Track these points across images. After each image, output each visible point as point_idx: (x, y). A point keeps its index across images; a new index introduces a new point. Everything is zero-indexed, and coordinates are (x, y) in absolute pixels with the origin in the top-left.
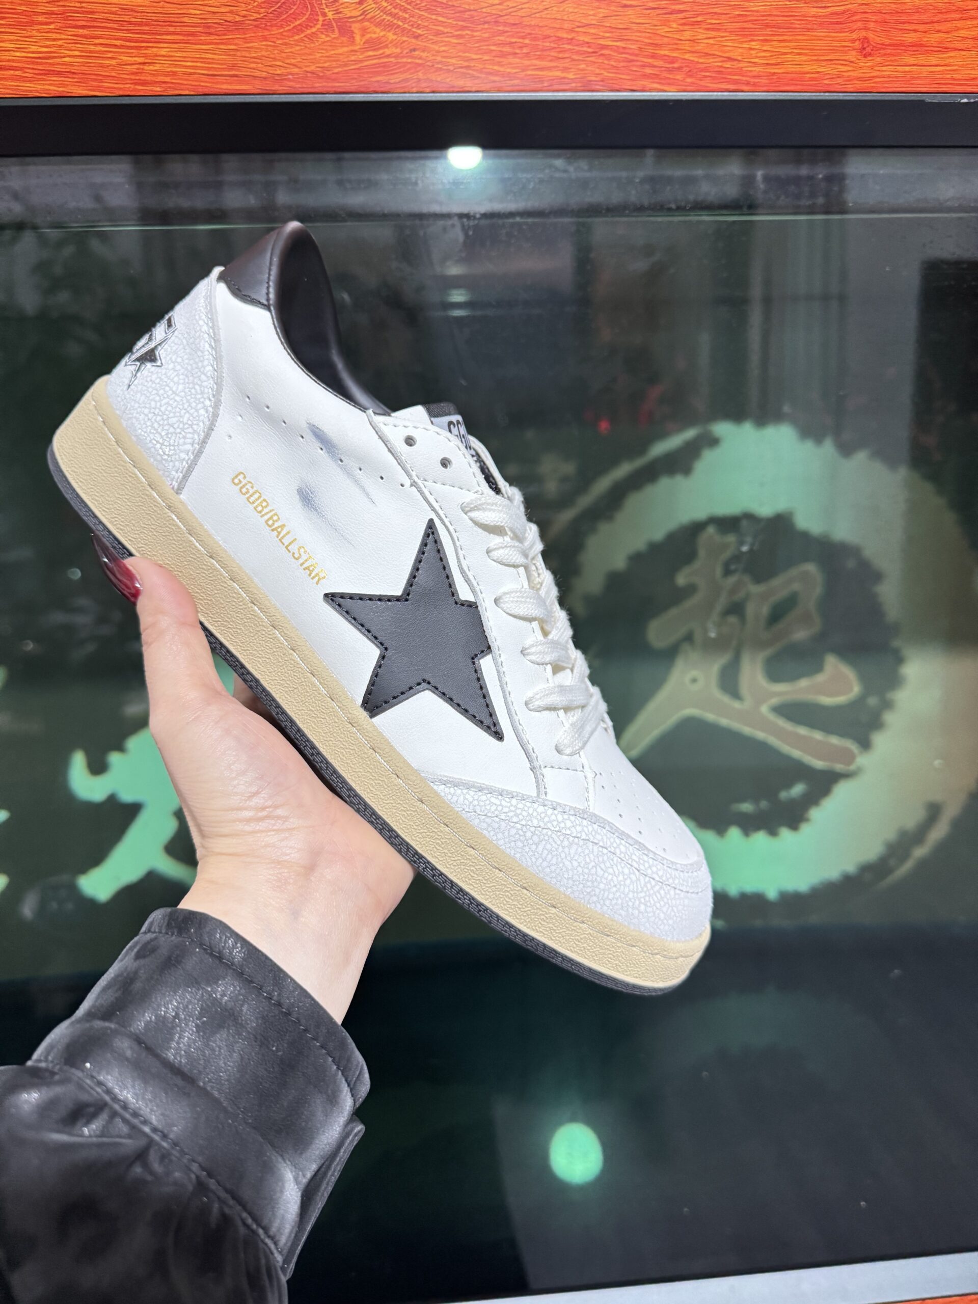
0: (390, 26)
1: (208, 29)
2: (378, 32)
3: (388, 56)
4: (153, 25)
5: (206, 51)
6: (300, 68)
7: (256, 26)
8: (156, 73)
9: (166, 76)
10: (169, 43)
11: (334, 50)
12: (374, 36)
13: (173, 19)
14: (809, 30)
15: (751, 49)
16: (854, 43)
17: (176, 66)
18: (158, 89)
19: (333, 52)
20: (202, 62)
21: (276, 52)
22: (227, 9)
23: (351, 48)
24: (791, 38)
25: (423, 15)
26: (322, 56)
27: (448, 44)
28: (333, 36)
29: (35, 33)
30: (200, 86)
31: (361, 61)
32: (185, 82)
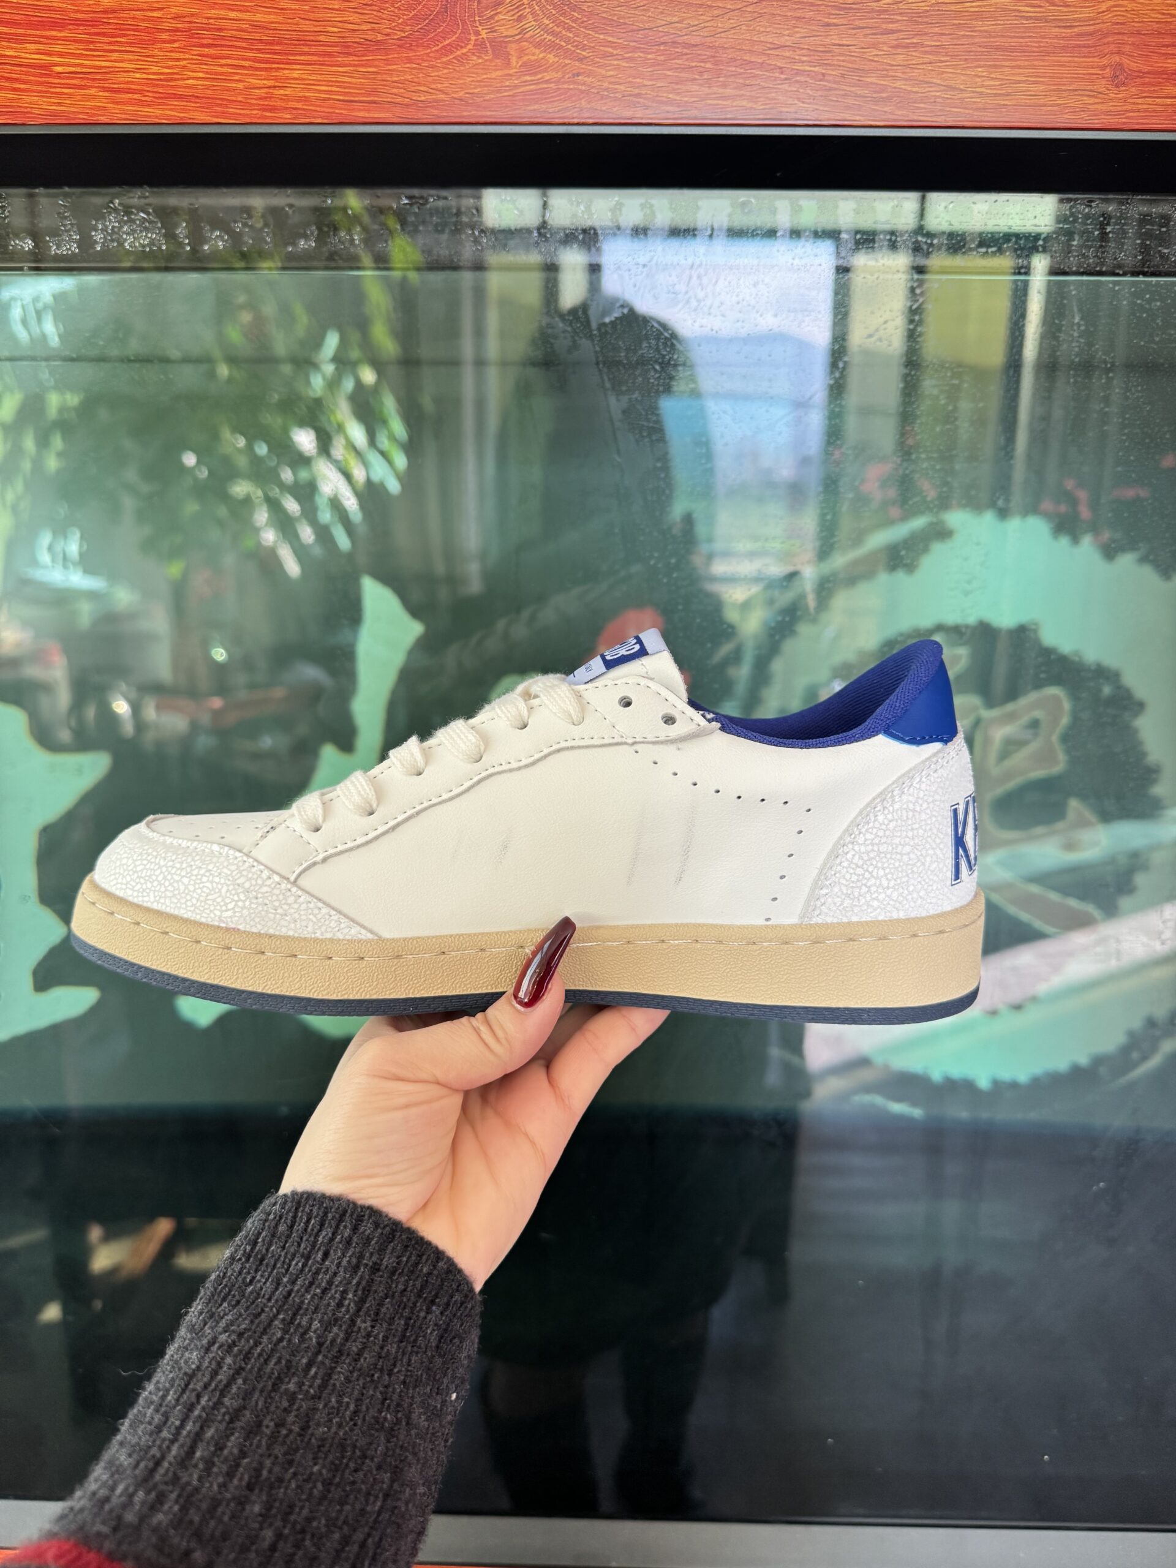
0: (552, 47)
1: (346, 48)
2: (538, 54)
3: (547, 82)
4: (286, 44)
5: (343, 75)
6: (446, 94)
7: (399, 46)
8: (287, 98)
9: (298, 101)
10: (303, 64)
11: (486, 74)
12: (533, 58)
13: (308, 38)
14: (1048, 54)
15: (976, 76)
16: (1104, 70)
17: (309, 90)
18: (288, 116)
19: (485, 76)
20: (338, 87)
21: (421, 75)
22: (369, 26)
23: (506, 72)
24: (1026, 63)
25: (589, 34)
26: (472, 81)
27: (618, 68)
28: (486, 58)
29: (156, 52)
30: (334, 113)
31: (516, 87)
32: (318, 109)
